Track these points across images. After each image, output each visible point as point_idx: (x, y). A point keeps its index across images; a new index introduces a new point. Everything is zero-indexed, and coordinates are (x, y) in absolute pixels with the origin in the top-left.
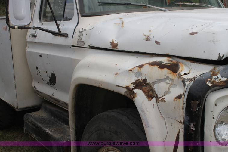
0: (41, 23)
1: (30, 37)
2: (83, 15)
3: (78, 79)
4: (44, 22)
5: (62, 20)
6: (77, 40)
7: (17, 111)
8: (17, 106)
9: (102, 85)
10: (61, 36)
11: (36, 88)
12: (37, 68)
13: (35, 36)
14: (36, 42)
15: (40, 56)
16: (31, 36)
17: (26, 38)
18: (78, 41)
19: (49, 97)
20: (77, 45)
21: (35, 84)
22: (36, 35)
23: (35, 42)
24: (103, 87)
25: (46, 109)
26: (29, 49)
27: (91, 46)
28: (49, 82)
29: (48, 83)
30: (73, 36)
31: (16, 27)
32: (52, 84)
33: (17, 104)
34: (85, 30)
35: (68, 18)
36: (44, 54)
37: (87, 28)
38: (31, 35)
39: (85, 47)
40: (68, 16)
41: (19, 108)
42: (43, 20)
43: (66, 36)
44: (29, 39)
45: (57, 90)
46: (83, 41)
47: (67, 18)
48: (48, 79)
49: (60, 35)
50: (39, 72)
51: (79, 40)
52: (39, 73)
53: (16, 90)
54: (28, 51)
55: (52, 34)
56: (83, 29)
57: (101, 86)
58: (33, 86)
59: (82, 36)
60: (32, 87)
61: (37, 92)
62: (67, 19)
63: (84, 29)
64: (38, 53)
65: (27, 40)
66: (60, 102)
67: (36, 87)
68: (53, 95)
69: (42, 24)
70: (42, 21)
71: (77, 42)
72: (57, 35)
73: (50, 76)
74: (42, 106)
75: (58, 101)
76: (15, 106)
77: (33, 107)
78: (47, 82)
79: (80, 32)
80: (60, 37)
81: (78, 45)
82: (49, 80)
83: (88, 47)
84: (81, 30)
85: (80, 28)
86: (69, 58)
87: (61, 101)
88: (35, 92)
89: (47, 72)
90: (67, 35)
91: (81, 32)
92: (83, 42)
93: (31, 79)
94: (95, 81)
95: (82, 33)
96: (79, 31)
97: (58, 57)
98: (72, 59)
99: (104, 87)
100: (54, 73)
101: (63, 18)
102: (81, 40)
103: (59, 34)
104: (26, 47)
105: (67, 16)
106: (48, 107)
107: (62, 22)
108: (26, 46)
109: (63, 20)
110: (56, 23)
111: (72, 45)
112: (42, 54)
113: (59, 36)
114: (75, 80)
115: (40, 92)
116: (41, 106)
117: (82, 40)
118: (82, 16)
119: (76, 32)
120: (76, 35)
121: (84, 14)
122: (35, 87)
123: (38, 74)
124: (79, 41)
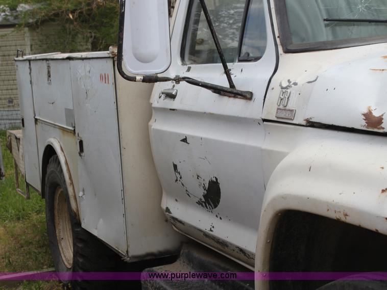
0: (186, 68)
1: (160, 97)
2: (289, 48)
3: (283, 197)
4: (192, 64)
5: (237, 61)
6: (276, 107)
7: (126, 262)
8: (127, 252)
9: (347, 215)
10: (234, 97)
11: (170, 213)
12: (175, 167)
13: (172, 96)
14: (174, 110)
15: (185, 140)
16: (163, 96)
17: (151, 101)
18: (278, 109)
19: (202, 234)
20: (275, 119)
21: (167, 202)
22: (174, 93)
23: (171, 109)
24: (349, 220)
25: (190, 260)
26: (158, 125)
27: (312, 122)
28: (203, 200)
29: (199, 203)
30: (265, 97)
31: (138, 78)
32: (209, 204)
33: (128, 246)
34: (295, 84)
35: (251, 55)
36: (193, 137)
37: (301, 80)
38: (162, 93)
39: (297, 123)
40: (250, 51)
41: (130, 255)
42: (190, 59)
43: (248, 96)
44: (157, 101)
45: (221, 218)
46: (291, 109)
47: (248, 55)
48: (200, 193)
49: (233, 95)
50: (179, 176)
51: (281, 107)
52: (179, 179)
53: (124, 215)
54: (153, 129)
55: (214, 92)
56: (289, 81)
57: (343, 219)
58: (164, 207)
59: (288, 98)
60: (161, 208)
61: (172, 221)
62: (247, 59)
63: (293, 81)
64: (179, 135)
65: (153, 106)
66: (227, 246)
67: (171, 210)
68: (211, 230)
69: (189, 69)
70: (187, 63)
71: (277, 112)
72: (225, 95)
73: (207, 186)
74: (182, 251)
75: (224, 244)
76: (122, 250)
77: (161, 253)
78: (199, 199)
79: (282, 88)
80: (232, 99)
81: (278, 118)
82: (204, 196)
83: (304, 123)
84: (285, 84)
85: (281, 78)
86: (254, 148)
87: (231, 244)
88: (167, 221)
89: (198, 176)
90: (251, 94)
91: (286, 88)
92: (292, 111)
93: (159, 190)
94: (328, 205)
95: (289, 91)
96: (280, 85)
97: (228, 144)
98: (262, 150)
99: (352, 220)
100: (217, 179)
101: (240, 56)
102: (285, 107)
103: (231, 92)
104: (150, 120)
105: (248, 51)
106: (196, 254)
107: (237, 64)
108: (149, 117)
109: (239, 61)
110: (225, 67)
111: (263, 118)
112: (189, 135)
113: (230, 97)
114: (274, 200)
115: (181, 222)
116: (179, 252)
117: (290, 107)
118: (287, 51)
119: (273, 89)
120: (274, 95)
121: (291, 47)
122: (168, 210)
123: (177, 180)
124: (280, 109)
